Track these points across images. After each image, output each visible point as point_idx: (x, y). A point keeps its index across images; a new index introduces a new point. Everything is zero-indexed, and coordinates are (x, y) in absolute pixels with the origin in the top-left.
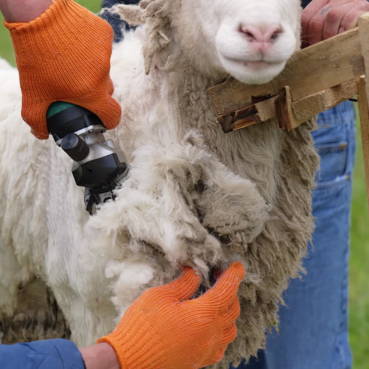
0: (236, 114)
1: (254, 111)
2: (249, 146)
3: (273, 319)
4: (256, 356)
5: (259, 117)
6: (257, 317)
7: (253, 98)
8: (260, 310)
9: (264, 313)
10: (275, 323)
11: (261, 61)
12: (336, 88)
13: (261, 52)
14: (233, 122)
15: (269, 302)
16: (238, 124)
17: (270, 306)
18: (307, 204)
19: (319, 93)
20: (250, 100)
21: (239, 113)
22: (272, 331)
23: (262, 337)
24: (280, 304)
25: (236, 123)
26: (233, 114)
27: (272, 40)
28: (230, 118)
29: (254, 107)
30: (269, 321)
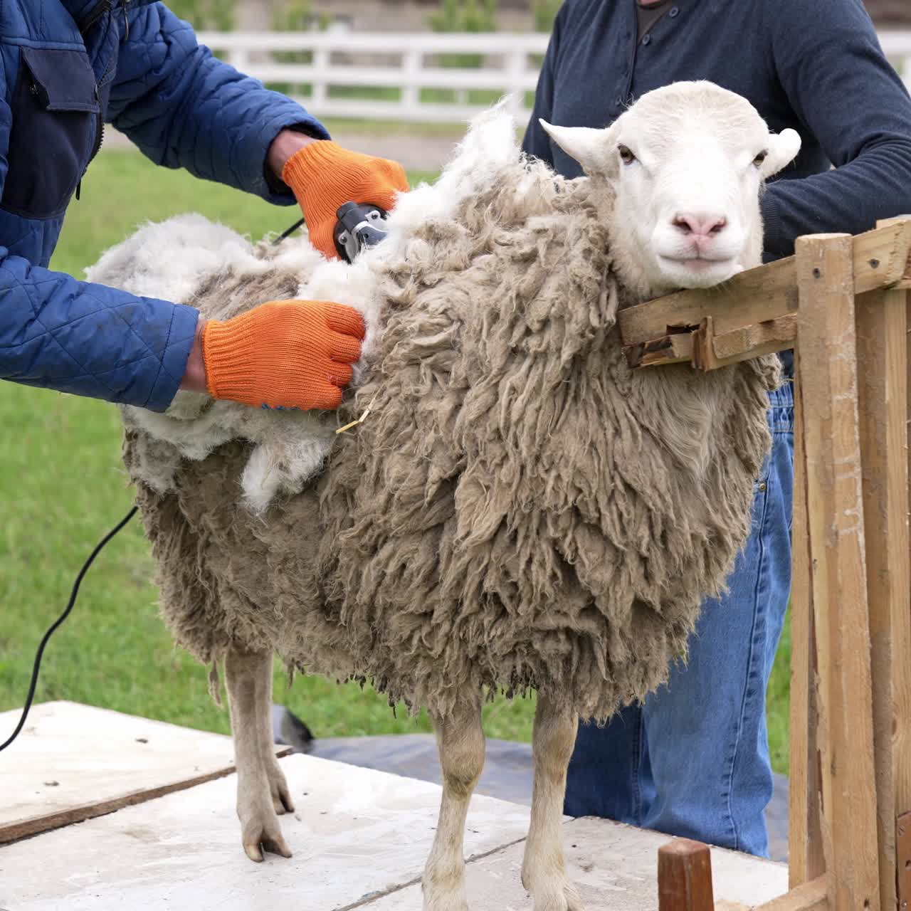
0: (646, 346)
1: (668, 344)
2: (681, 398)
3: (680, 647)
4: (655, 691)
5: (672, 352)
6: (658, 639)
7: (669, 327)
8: (664, 630)
9: (669, 635)
10: (682, 653)
11: (698, 259)
12: (768, 324)
13: (696, 247)
14: (641, 355)
15: (676, 622)
16: (648, 359)
17: (678, 630)
18: (745, 498)
19: (746, 328)
20: (664, 330)
21: (651, 345)
22: (678, 663)
23: (664, 667)
24: (689, 630)
25: (644, 357)
26: (643, 345)
27: (713, 233)
28: (639, 350)
29: (668, 339)
30: (674, 649)
